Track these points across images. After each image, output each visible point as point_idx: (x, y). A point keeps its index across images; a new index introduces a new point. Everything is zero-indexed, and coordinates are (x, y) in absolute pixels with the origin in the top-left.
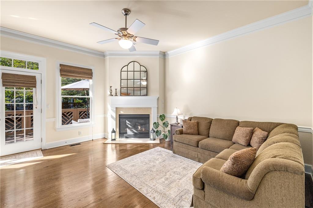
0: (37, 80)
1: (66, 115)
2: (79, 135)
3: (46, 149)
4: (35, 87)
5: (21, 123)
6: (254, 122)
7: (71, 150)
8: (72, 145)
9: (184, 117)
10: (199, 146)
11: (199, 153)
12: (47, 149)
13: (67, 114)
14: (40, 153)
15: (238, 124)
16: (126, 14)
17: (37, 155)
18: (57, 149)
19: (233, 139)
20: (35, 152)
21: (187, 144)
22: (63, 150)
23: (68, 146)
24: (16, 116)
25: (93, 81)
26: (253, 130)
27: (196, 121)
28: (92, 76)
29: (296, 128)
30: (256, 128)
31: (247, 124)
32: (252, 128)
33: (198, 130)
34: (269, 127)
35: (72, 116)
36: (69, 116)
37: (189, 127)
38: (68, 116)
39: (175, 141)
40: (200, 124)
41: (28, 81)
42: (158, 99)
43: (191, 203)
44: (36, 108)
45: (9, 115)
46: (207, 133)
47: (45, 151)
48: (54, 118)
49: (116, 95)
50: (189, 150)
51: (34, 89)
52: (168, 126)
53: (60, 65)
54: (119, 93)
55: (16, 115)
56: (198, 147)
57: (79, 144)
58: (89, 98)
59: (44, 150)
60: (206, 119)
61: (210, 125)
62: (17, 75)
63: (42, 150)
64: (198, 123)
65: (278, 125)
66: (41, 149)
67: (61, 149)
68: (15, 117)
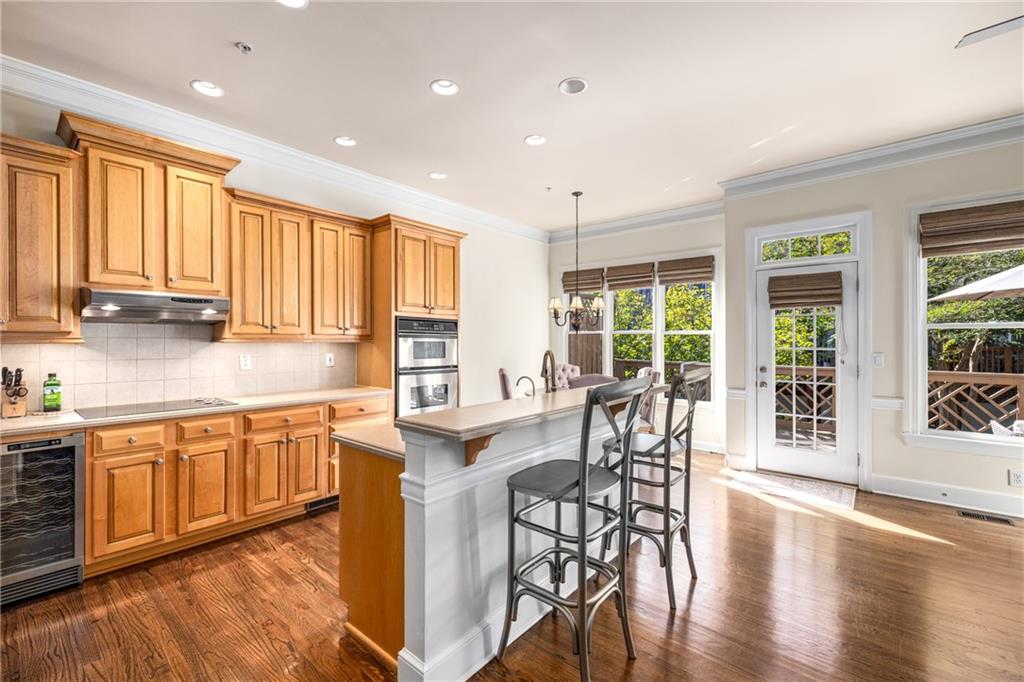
0: (843, 284)
1: (984, 396)
2: (1009, 484)
3: (872, 493)
4: (840, 303)
5: (831, 400)
7: (955, 526)
8: (966, 514)
12: (874, 491)
13: (989, 392)
14: (850, 495)
17: (840, 497)
18: (906, 503)
20: (838, 489)
22: (924, 514)
23: (950, 511)
24: (818, 381)
35: (1014, 403)
36: (998, 400)
38: (994, 403)
41: (820, 289)
44: (843, 362)
45: (805, 378)
47: (865, 497)
48: (900, 401)
51: (837, 307)
53: (922, 217)
55: (819, 379)
57: (1006, 521)
59: (866, 492)
62: (797, 277)
63: (858, 491)
66: (857, 486)
67: (919, 511)
68: (815, 384)
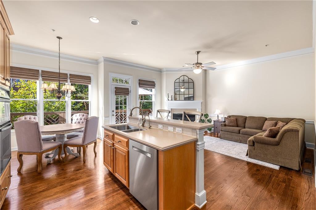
0: (129, 91)
6: (277, 118)
9: (224, 116)
10: (241, 133)
11: (240, 137)
15: (266, 119)
16: (198, 54)
19: (263, 129)
21: (231, 132)
25: (155, 90)
26: (277, 122)
27: (235, 118)
28: (155, 86)
29: (304, 121)
30: (279, 121)
31: (272, 119)
32: (276, 121)
33: (237, 124)
34: (287, 120)
37: (231, 122)
39: (221, 130)
40: (238, 120)
42: (202, 103)
43: (246, 153)
46: (244, 125)
49: (172, 100)
50: (233, 136)
52: (211, 122)
53: (139, 80)
54: (173, 99)
56: (239, 133)
58: (152, 102)
60: (242, 116)
61: (246, 121)
62: (121, 88)
64: (236, 119)
65: (293, 119)
